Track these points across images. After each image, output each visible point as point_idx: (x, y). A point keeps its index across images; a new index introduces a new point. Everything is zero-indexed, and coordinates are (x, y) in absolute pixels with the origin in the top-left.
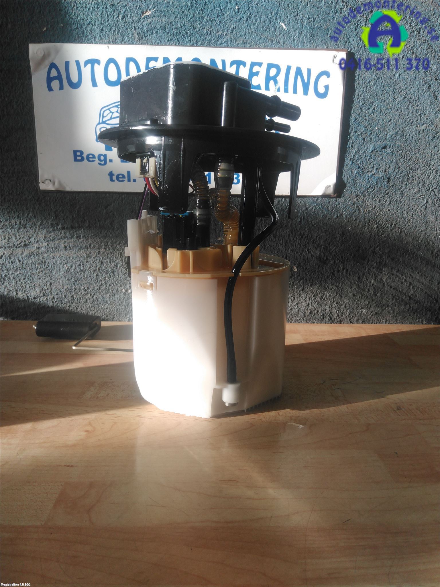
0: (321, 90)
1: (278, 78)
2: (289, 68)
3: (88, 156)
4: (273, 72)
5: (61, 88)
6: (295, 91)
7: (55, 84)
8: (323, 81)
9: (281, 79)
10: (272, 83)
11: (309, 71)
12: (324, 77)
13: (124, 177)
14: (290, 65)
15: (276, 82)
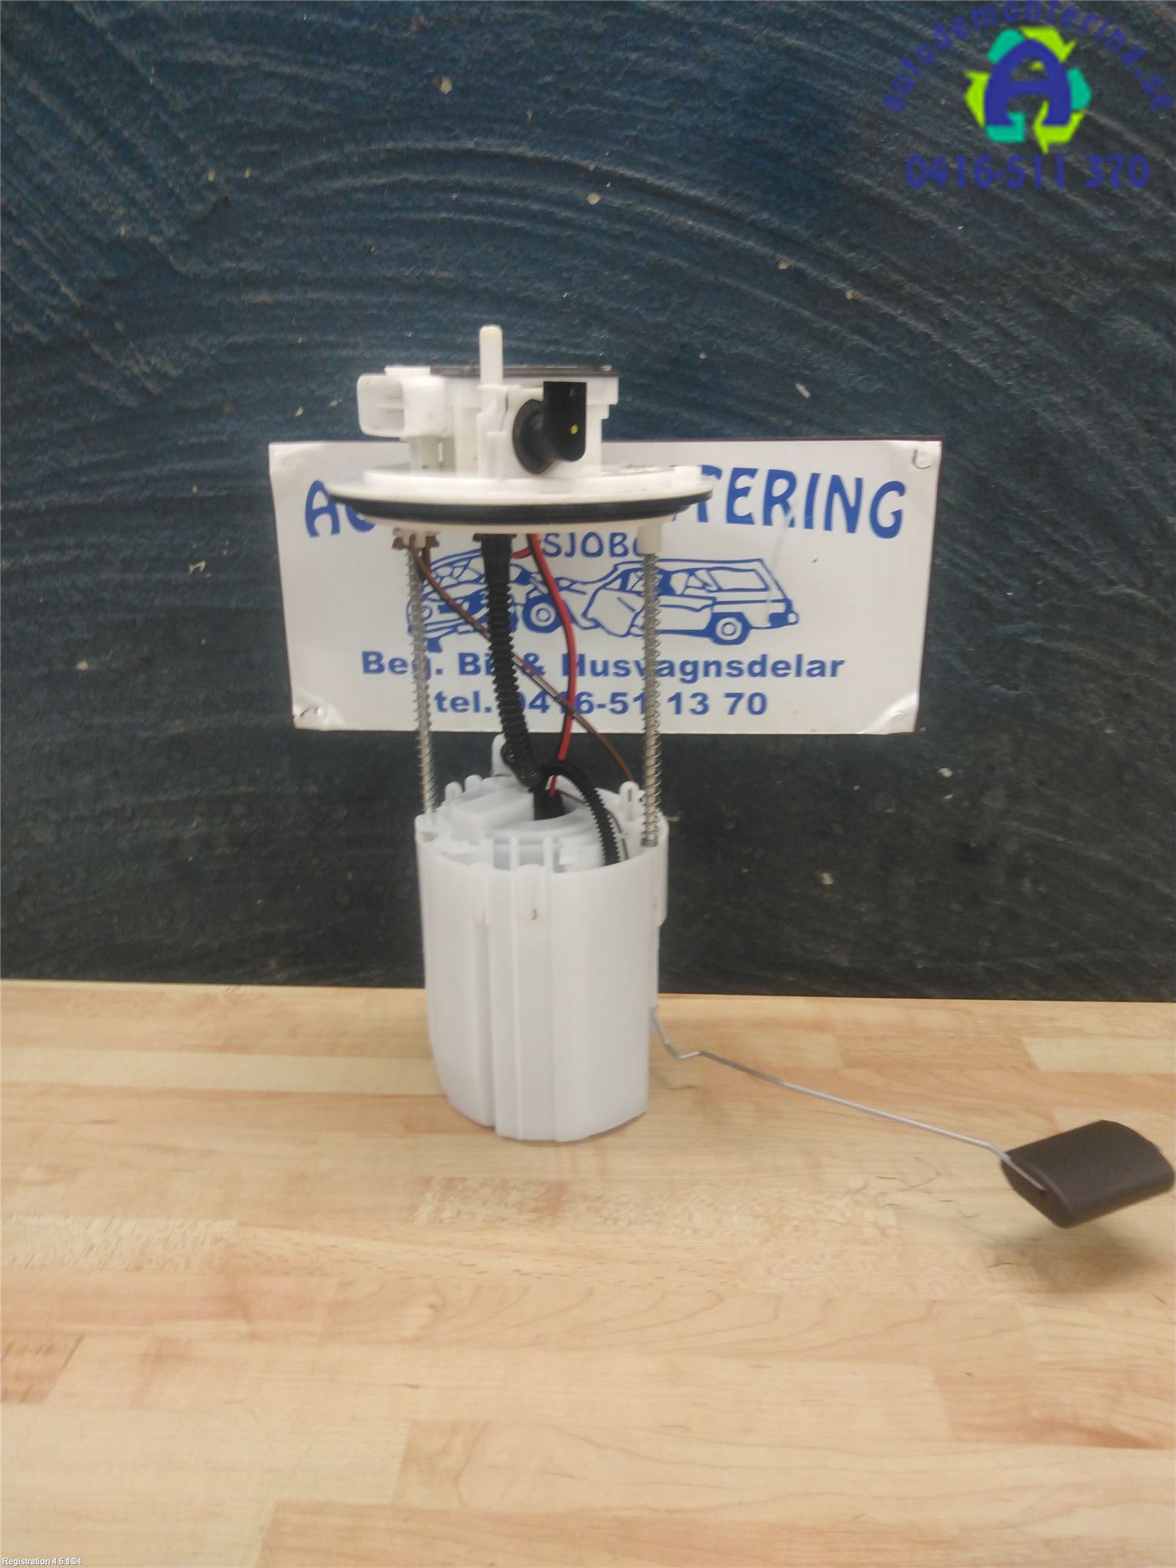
0: (885, 520)
1: (791, 500)
2: (815, 478)
3: (392, 662)
4: (780, 487)
5: (336, 529)
6: (828, 526)
7: (323, 522)
8: (890, 502)
9: (798, 500)
10: (777, 509)
11: (859, 483)
12: (891, 496)
13: (466, 702)
14: (816, 472)
15: (786, 508)
